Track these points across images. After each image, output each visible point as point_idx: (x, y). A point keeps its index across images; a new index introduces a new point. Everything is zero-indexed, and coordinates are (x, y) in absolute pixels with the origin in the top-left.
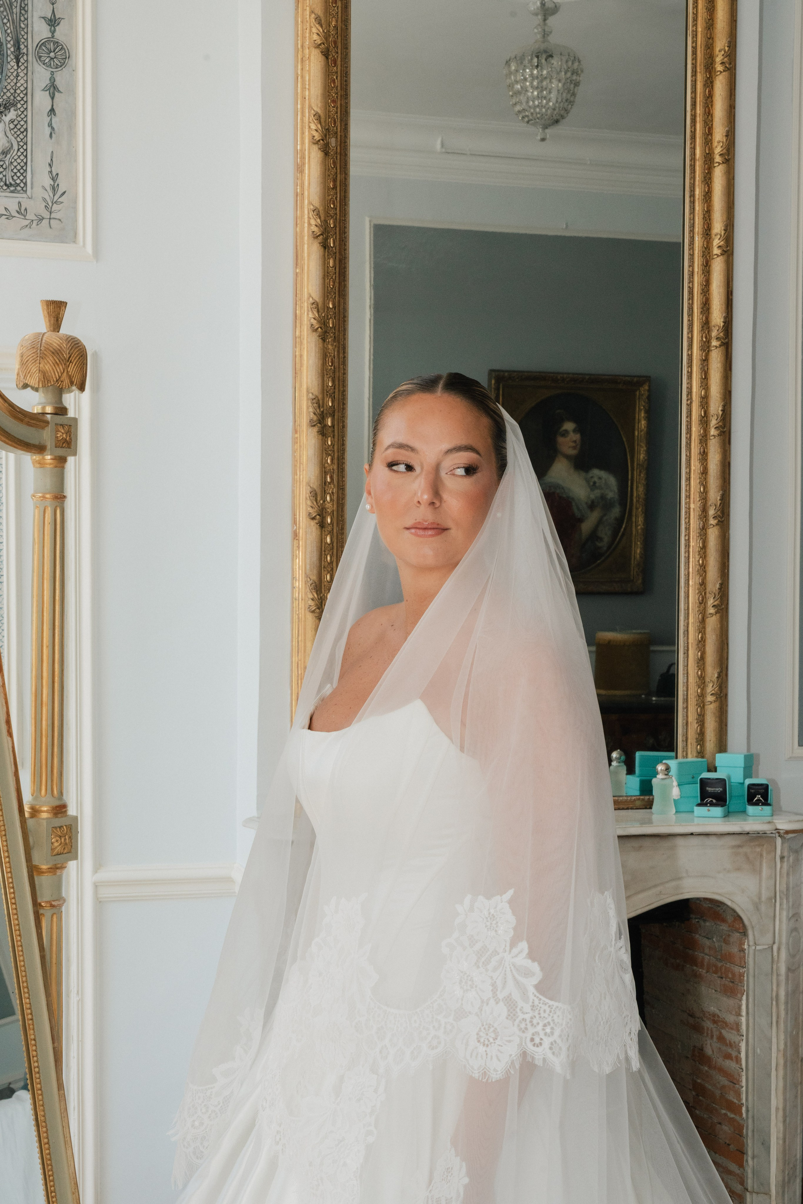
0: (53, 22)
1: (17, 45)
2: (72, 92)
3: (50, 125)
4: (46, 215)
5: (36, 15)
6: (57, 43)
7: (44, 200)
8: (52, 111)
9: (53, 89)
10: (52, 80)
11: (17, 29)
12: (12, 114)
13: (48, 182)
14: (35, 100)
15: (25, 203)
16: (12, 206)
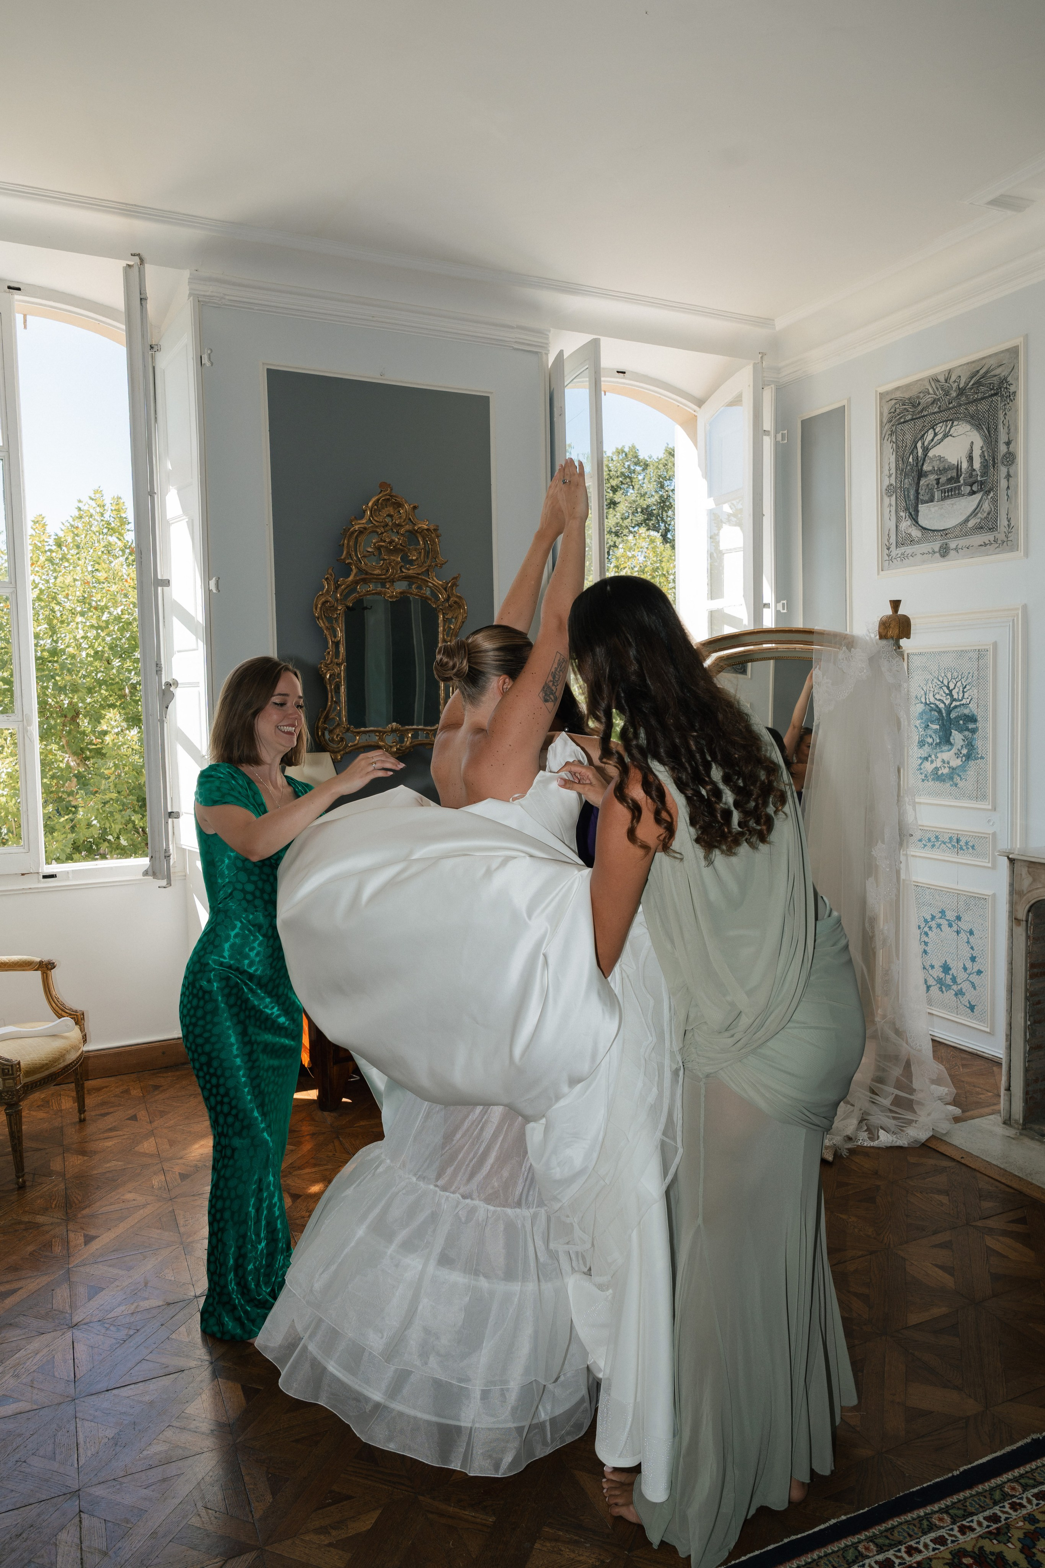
0: (1008, 444)
2: (1016, 475)
3: (1007, 495)
4: (1005, 539)
5: (1001, 442)
6: (1010, 453)
7: (1005, 532)
8: (1008, 487)
9: (1008, 476)
10: (1008, 472)
11: (993, 454)
12: (992, 494)
13: (1006, 523)
14: (1002, 485)
15: (998, 536)
16: (992, 539)
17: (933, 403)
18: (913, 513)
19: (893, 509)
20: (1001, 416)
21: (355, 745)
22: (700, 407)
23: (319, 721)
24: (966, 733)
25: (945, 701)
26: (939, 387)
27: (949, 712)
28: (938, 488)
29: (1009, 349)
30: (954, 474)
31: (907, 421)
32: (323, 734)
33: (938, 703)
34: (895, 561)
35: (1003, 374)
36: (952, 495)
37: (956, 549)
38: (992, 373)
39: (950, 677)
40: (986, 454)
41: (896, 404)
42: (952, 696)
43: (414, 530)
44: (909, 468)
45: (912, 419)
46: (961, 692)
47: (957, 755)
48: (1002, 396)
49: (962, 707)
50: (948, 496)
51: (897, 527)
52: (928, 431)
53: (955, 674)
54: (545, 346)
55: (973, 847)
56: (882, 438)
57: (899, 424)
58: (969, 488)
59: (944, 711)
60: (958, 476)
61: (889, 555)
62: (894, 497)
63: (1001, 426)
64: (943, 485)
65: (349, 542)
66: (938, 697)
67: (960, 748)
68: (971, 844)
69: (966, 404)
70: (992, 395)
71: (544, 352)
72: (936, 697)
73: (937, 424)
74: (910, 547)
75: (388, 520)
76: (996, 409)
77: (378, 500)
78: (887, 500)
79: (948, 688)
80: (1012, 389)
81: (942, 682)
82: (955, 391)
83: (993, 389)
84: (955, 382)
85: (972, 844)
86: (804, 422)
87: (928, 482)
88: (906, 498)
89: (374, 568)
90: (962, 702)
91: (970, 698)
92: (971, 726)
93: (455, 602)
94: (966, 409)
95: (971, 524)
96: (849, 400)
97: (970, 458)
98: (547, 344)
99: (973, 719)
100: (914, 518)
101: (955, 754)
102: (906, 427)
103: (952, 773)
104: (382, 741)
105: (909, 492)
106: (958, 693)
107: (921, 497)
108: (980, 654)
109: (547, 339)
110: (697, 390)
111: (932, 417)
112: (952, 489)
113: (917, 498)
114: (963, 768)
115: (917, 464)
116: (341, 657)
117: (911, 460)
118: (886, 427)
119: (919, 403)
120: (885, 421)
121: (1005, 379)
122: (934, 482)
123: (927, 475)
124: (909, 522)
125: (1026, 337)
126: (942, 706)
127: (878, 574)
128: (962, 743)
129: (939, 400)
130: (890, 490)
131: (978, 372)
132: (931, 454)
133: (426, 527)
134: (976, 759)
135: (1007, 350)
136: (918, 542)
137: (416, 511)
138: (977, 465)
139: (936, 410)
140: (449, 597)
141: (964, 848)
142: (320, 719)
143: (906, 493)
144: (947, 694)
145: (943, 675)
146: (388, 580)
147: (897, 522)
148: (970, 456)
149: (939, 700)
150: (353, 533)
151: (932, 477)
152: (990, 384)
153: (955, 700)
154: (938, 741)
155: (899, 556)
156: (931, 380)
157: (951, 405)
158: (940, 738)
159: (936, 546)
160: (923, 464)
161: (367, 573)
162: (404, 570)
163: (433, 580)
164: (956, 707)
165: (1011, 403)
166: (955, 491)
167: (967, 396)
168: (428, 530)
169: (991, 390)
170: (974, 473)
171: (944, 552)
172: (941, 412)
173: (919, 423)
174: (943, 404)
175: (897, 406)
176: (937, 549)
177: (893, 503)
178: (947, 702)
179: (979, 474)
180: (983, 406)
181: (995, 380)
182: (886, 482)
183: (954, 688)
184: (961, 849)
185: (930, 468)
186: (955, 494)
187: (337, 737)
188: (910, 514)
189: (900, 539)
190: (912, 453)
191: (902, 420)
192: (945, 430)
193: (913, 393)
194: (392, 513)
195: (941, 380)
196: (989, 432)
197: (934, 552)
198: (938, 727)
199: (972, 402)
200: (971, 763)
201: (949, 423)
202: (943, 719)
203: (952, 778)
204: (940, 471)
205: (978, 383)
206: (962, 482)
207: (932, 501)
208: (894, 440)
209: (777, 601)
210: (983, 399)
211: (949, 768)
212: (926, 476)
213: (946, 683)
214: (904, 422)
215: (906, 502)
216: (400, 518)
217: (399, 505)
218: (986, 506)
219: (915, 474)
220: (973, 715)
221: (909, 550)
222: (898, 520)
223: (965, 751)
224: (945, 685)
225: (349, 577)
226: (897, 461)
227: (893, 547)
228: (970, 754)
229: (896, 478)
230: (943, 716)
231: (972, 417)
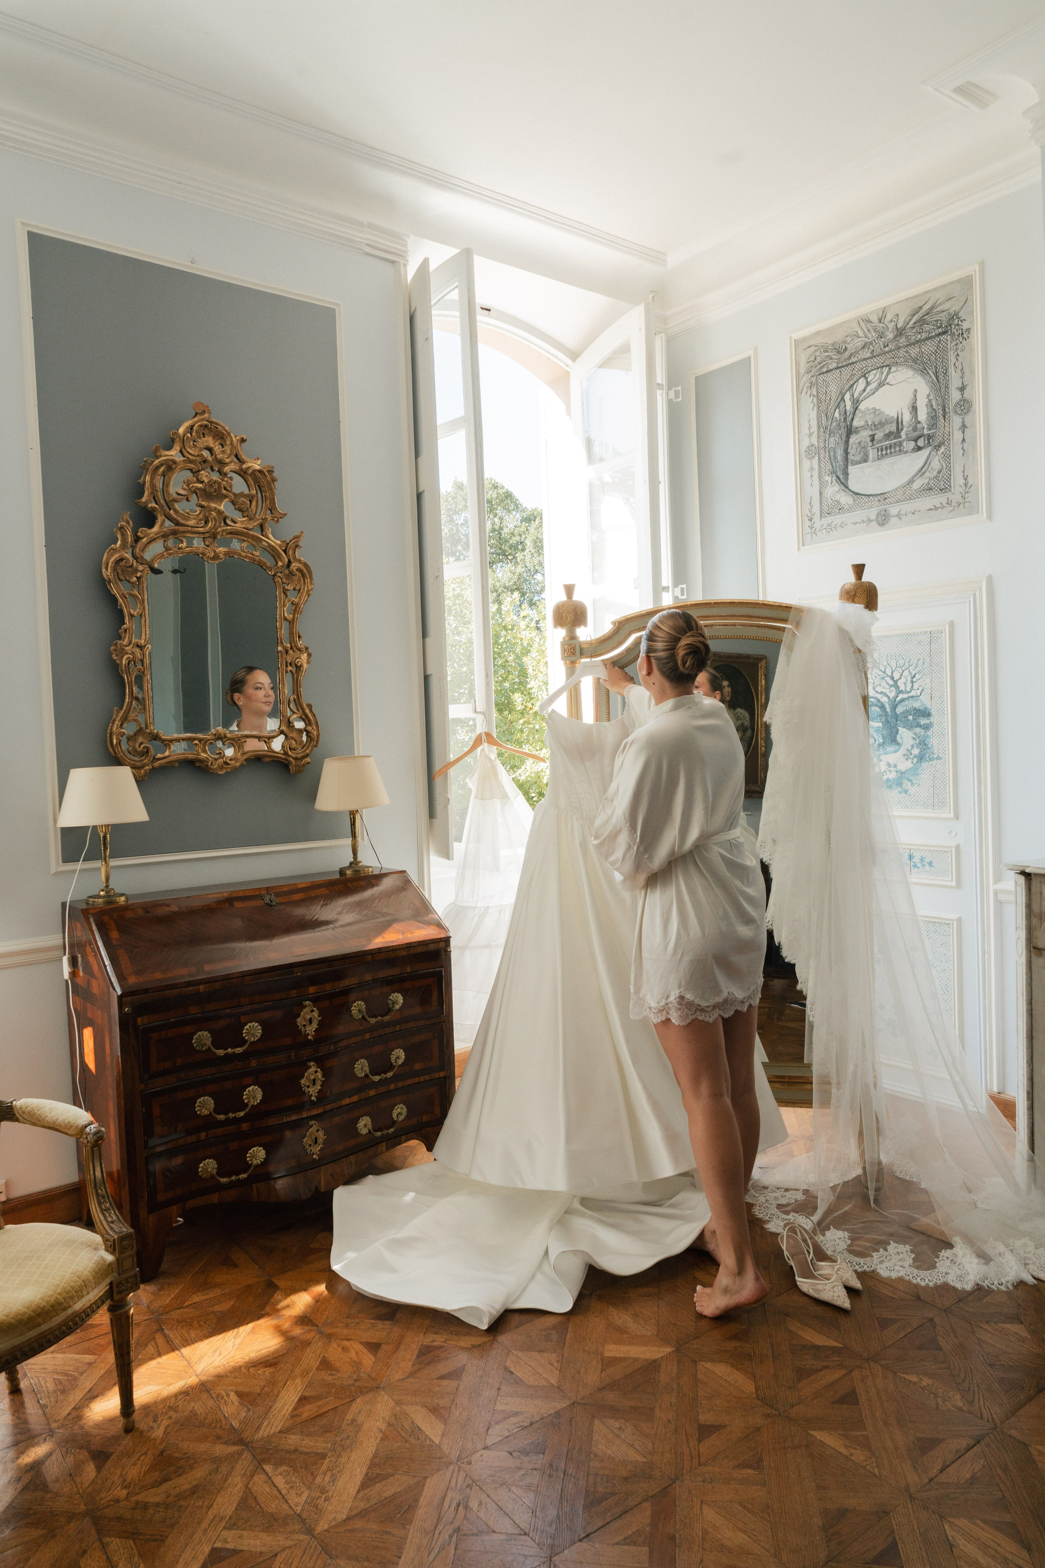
0: (962, 389)
1: (944, 410)
2: (975, 425)
3: (963, 449)
4: (962, 501)
5: (953, 388)
6: (965, 400)
7: (961, 493)
8: (964, 440)
9: (964, 427)
10: (963, 422)
11: (943, 402)
12: (942, 449)
13: (962, 481)
14: (954, 438)
15: (951, 497)
16: (944, 501)
17: (863, 348)
18: (841, 477)
19: (816, 473)
20: (952, 357)
21: (165, 758)
22: (574, 360)
23: (113, 723)
24: (918, 730)
25: (889, 694)
26: (870, 328)
27: (894, 707)
28: (873, 445)
29: (960, 279)
30: (894, 428)
31: (831, 370)
32: (119, 742)
33: (879, 696)
34: (819, 534)
35: (953, 309)
36: (891, 453)
37: (899, 516)
38: (939, 309)
39: (894, 665)
40: (934, 403)
41: (815, 351)
42: (897, 687)
43: (241, 469)
44: (834, 424)
45: (838, 368)
46: (909, 682)
47: (907, 757)
48: (953, 334)
49: (911, 700)
50: (886, 454)
51: (821, 494)
52: (858, 380)
53: (901, 662)
54: (403, 255)
55: (930, 864)
56: (799, 392)
57: (820, 374)
58: (913, 444)
59: (887, 706)
60: (899, 431)
61: (811, 527)
62: (816, 460)
63: (952, 370)
64: (880, 441)
65: (152, 479)
66: (879, 689)
67: (910, 748)
68: (927, 860)
69: (907, 346)
70: (940, 334)
71: (401, 262)
72: (877, 689)
73: (869, 372)
74: (838, 516)
75: (206, 454)
76: (945, 350)
77: (192, 427)
78: (807, 464)
79: (892, 678)
80: (965, 326)
81: (884, 672)
82: (892, 331)
83: (941, 327)
84: (891, 321)
85: (929, 861)
86: (697, 379)
87: (859, 440)
88: (832, 459)
89: (188, 519)
90: (910, 694)
91: (921, 689)
92: (923, 721)
93: (299, 570)
94: (906, 352)
95: (917, 485)
96: (756, 350)
97: (914, 409)
98: (406, 252)
99: (926, 714)
100: (843, 482)
101: (904, 755)
102: (829, 377)
103: (901, 778)
104: (205, 751)
105: (835, 452)
106: (905, 684)
107: (850, 457)
108: (932, 637)
109: (406, 246)
110: (571, 341)
111: (864, 364)
112: (891, 446)
113: (847, 459)
114: (914, 771)
115: (845, 419)
116: (143, 637)
117: (837, 415)
118: (804, 379)
119: (846, 349)
120: (802, 371)
121: (956, 314)
122: (868, 439)
123: (859, 431)
124: (837, 487)
125: (982, 264)
126: (884, 700)
127: (799, 549)
128: (912, 742)
129: (871, 343)
130: (810, 452)
131: (921, 308)
132: (862, 407)
133: (258, 467)
134: (931, 759)
135: (958, 281)
136: (849, 510)
137: (243, 445)
138: (922, 415)
139: (868, 355)
140: (290, 562)
141: (919, 865)
142: (114, 721)
143: (832, 454)
144: (891, 686)
145: (885, 663)
146: (207, 535)
147: (821, 488)
148: (913, 407)
149: (882, 693)
150: (158, 468)
151: (865, 434)
152: (937, 321)
153: (901, 692)
154: (881, 741)
155: (825, 526)
156: (861, 322)
157: (887, 349)
158: (883, 738)
159: (873, 513)
160: (853, 419)
161: (177, 523)
162: (229, 522)
163: (268, 538)
164: (903, 700)
165: (964, 342)
166: (895, 448)
167: (907, 337)
168: (260, 471)
169: (939, 328)
170: (919, 426)
171: (883, 519)
172: (875, 357)
173: (847, 372)
174: (877, 348)
175: (818, 353)
176: (873, 517)
177: (816, 466)
178: (892, 695)
179: (926, 426)
180: (929, 347)
181: (944, 317)
182: (806, 443)
183: (900, 678)
184: (915, 866)
185: (862, 423)
186: (895, 452)
187: (139, 747)
188: (838, 477)
189: (825, 508)
190: (838, 406)
191: (825, 370)
192: (880, 378)
193: (838, 337)
194: (212, 445)
195: (872, 321)
196: (937, 377)
197: (870, 521)
198: (880, 725)
199: (914, 344)
200: (925, 765)
201: (886, 370)
202: (886, 715)
203: (900, 784)
204: (875, 425)
205: (922, 321)
206: (904, 437)
207: (865, 461)
208: (815, 393)
209: (676, 585)
210: (927, 339)
211: (897, 772)
212: (857, 432)
213: (889, 672)
214: (827, 372)
215: (832, 464)
216: (223, 452)
217: (221, 436)
218: (936, 464)
219: (843, 431)
220: (926, 708)
221: (837, 519)
222: (822, 485)
223: (916, 751)
224: (888, 676)
225: (151, 526)
226: (819, 417)
227: (816, 518)
228: (924, 753)
229: (818, 437)
230: (886, 712)
231: (915, 361)
